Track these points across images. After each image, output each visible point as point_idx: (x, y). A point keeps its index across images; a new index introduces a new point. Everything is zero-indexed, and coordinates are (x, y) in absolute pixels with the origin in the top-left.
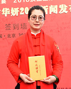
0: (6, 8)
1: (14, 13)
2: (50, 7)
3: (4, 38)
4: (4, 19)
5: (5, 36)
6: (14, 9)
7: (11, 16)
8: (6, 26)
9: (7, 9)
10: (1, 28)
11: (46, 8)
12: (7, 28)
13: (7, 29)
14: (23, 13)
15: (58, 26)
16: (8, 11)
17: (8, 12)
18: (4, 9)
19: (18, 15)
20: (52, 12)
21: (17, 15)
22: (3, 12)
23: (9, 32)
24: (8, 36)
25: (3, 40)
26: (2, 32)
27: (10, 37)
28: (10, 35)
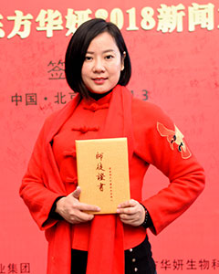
0: (50, 11)
1: (77, 26)
2: (190, 8)
3: (42, 106)
4: (43, 43)
5: (46, 99)
6: (76, 12)
7: (67, 35)
8: (51, 67)
9: (53, 14)
10: (33, 74)
11: (179, 11)
12: (54, 73)
13: (55, 76)
15: (216, 68)
16: (57, 18)
17: (56, 22)
18: (43, 12)
20: (198, 26)
22: (42, 24)
23: (61, 85)
24: (56, 99)
25: (42, 112)
26: (39, 85)
27: (62, 103)
28: (65, 95)
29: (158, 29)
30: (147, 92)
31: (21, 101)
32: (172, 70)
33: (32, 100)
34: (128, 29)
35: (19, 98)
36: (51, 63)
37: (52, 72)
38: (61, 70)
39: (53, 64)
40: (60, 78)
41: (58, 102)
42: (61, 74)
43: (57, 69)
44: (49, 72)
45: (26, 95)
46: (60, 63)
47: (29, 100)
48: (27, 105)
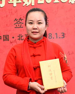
1: (28, 1)
3: (12, 41)
4: (11, 10)
5: (13, 38)
7: (24, 5)
8: (16, 22)
12: (17, 25)
14: (43, 2)
19: (35, 4)
21: (33, 4)
24: (18, 38)
25: (11, 44)
26: (10, 31)
27: (21, 40)
28: (23, 36)
29: (69, 2)
30: (64, 34)
31: (1, 39)
33: (6, 38)
34: (54, 2)
36: (16, 19)
37: (16, 24)
38: (20, 23)
39: (17, 20)
40: (20, 27)
41: (19, 39)
42: (21, 25)
43: (19, 22)
44: (14, 24)
45: (3, 36)
46: (20, 19)
47: (5, 39)
48: (4, 41)
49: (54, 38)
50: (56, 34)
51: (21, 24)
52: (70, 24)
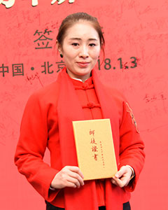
3: (29, 76)
4: (28, 12)
5: (32, 69)
7: (52, 3)
8: (37, 37)
10: (19, 43)
12: (40, 42)
13: (41, 46)
21: (72, 0)
23: (48, 55)
24: (43, 69)
25: (29, 82)
26: (25, 55)
27: (49, 73)
28: (52, 65)
30: (136, 59)
31: (8, 71)
32: (161, 35)
33: (18, 70)
35: (5, 69)
36: (37, 32)
37: (38, 41)
38: (47, 38)
39: (39, 33)
40: (46, 47)
41: (45, 71)
42: (48, 43)
43: (43, 38)
44: (35, 41)
45: (13, 65)
46: (46, 32)
47: (16, 71)
48: (13, 75)
49: (114, 68)
50: (120, 59)
51: (48, 40)
52: (147, 39)
